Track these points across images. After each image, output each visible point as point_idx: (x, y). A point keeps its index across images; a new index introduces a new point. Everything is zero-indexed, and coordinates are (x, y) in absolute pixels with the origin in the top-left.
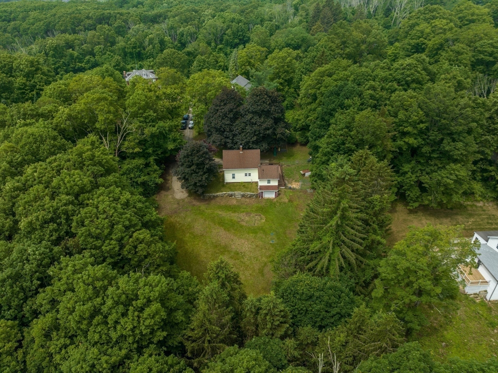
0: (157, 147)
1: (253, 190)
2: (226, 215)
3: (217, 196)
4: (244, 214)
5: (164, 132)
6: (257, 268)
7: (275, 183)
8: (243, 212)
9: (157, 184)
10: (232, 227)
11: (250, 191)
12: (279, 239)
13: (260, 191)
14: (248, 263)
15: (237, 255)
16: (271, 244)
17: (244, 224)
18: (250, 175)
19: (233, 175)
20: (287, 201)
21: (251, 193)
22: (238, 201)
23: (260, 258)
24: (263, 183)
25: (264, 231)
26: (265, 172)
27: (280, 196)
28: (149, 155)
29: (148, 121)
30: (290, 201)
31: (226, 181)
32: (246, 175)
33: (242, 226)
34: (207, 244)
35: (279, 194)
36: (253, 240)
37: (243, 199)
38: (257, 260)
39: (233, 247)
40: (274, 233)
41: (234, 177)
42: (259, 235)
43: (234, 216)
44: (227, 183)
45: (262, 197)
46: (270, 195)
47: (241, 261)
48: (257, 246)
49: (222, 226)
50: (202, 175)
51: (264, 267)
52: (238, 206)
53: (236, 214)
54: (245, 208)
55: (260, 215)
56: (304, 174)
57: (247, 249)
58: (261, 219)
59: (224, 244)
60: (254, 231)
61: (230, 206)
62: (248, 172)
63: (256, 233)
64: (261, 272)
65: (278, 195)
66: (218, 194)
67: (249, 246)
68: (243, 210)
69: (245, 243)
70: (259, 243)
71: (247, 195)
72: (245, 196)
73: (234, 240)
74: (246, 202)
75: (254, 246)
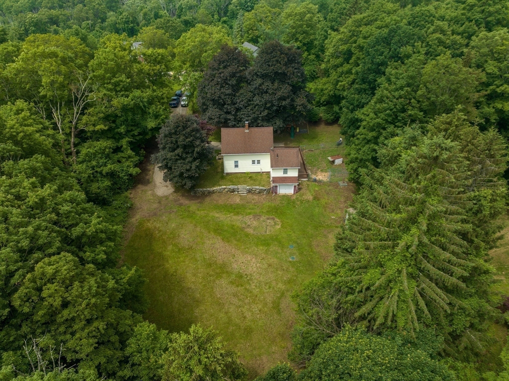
0: (132, 126)
1: (263, 183)
2: (225, 218)
3: (213, 192)
4: (251, 216)
5: (141, 104)
6: (269, 300)
7: (293, 173)
8: (250, 214)
9: (131, 175)
10: (233, 235)
11: (259, 185)
12: (301, 254)
13: (272, 185)
14: (256, 291)
15: (240, 279)
16: (290, 262)
17: (250, 231)
18: (259, 162)
19: (236, 162)
20: (311, 198)
21: (261, 188)
22: (242, 198)
23: (274, 284)
24: (278, 173)
25: (280, 242)
26: (279, 158)
27: (301, 191)
28: (121, 136)
29: (118, 89)
30: (316, 198)
31: (225, 172)
32: (253, 162)
33: (247, 235)
34: (196, 260)
35: (300, 189)
36: (263, 255)
37: (250, 196)
38: (270, 287)
39: (235, 266)
40: (295, 245)
41: (236, 166)
42: (274, 248)
43: (237, 220)
44: (228, 174)
45: (276, 193)
46: (287, 190)
47: (246, 289)
48: (270, 265)
49: (220, 234)
50: (191, 162)
51: (280, 298)
52: (243, 205)
53: (240, 217)
54: (253, 209)
55: (273, 219)
56: (333, 162)
57: (255, 269)
58: (275, 224)
59: (221, 262)
60: (266, 242)
61: (231, 205)
62: (256, 158)
63: (268, 245)
64: (276, 306)
65: (298, 189)
66: (215, 188)
67: (258, 265)
68: (249, 211)
69: (251, 260)
70: (273, 260)
71: (255, 190)
72: (253, 192)
73: (236, 256)
74: (253, 200)
75: (266, 266)
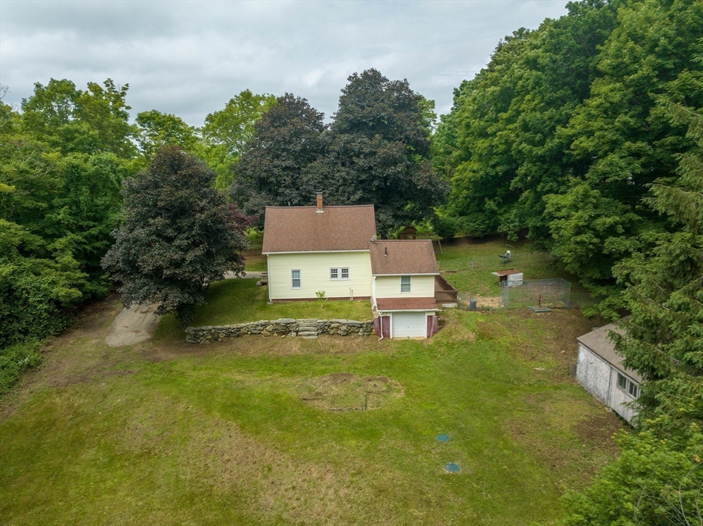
0: (88, 218)
1: (354, 314)
2: (258, 384)
3: (238, 334)
4: (327, 377)
5: (112, 176)
7: (424, 289)
8: (323, 372)
11: (347, 317)
12: (477, 454)
13: (378, 313)
16: (446, 478)
17: (324, 406)
18: (345, 273)
19: (296, 272)
20: (472, 336)
21: (350, 321)
22: (305, 345)
25: (407, 428)
26: (391, 256)
27: (446, 329)
29: (71, 145)
31: (271, 298)
32: (334, 273)
33: (313, 415)
35: (441, 323)
36: (360, 463)
37: (325, 339)
39: (268, 499)
40: (450, 434)
41: (296, 283)
43: (290, 387)
44: (277, 301)
45: (387, 335)
46: (408, 329)
48: (380, 491)
49: (237, 415)
52: (307, 358)
53: (298, 380)
54: (329, 364)
55: (384, 380)
56: (504, 278)
57: (332, 507)
58: (390, 390)
59: (227, 489)
60: (367, 429)
61: (278, 359)
62: (339, 262)
63: (373, 434)
65: (437, 325)
66: (242, 325)
67: (342, 493)
68: (323, 367)
69: (322, 478)
70: (389, 475)
71: (337, 328)
72: (332, 332)
73: (275, 468)
74: (333, 346)
75: (368, 493)
